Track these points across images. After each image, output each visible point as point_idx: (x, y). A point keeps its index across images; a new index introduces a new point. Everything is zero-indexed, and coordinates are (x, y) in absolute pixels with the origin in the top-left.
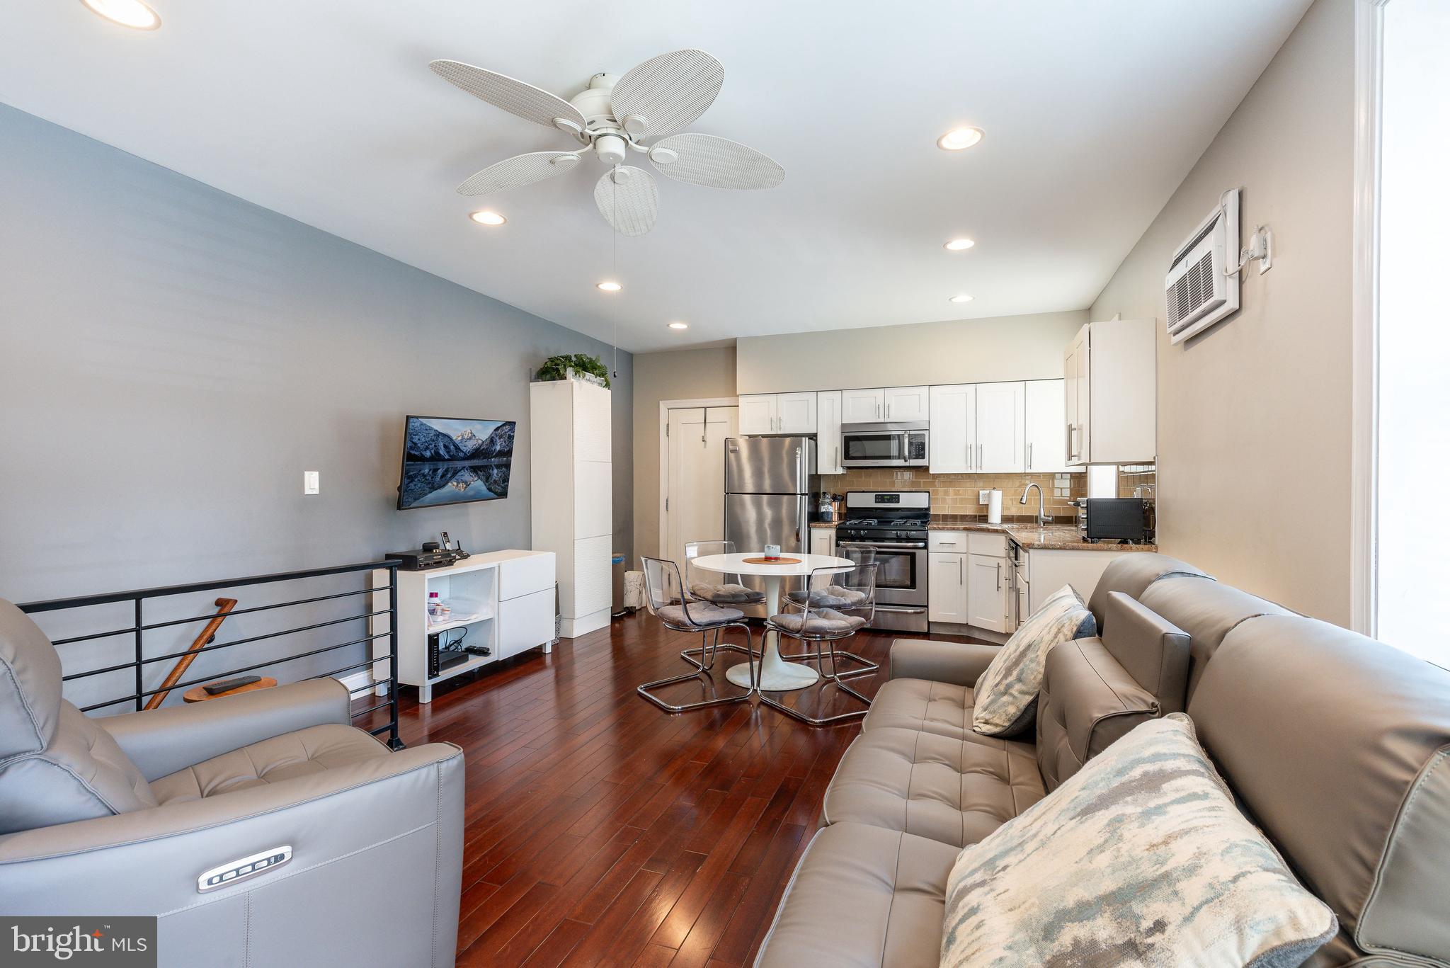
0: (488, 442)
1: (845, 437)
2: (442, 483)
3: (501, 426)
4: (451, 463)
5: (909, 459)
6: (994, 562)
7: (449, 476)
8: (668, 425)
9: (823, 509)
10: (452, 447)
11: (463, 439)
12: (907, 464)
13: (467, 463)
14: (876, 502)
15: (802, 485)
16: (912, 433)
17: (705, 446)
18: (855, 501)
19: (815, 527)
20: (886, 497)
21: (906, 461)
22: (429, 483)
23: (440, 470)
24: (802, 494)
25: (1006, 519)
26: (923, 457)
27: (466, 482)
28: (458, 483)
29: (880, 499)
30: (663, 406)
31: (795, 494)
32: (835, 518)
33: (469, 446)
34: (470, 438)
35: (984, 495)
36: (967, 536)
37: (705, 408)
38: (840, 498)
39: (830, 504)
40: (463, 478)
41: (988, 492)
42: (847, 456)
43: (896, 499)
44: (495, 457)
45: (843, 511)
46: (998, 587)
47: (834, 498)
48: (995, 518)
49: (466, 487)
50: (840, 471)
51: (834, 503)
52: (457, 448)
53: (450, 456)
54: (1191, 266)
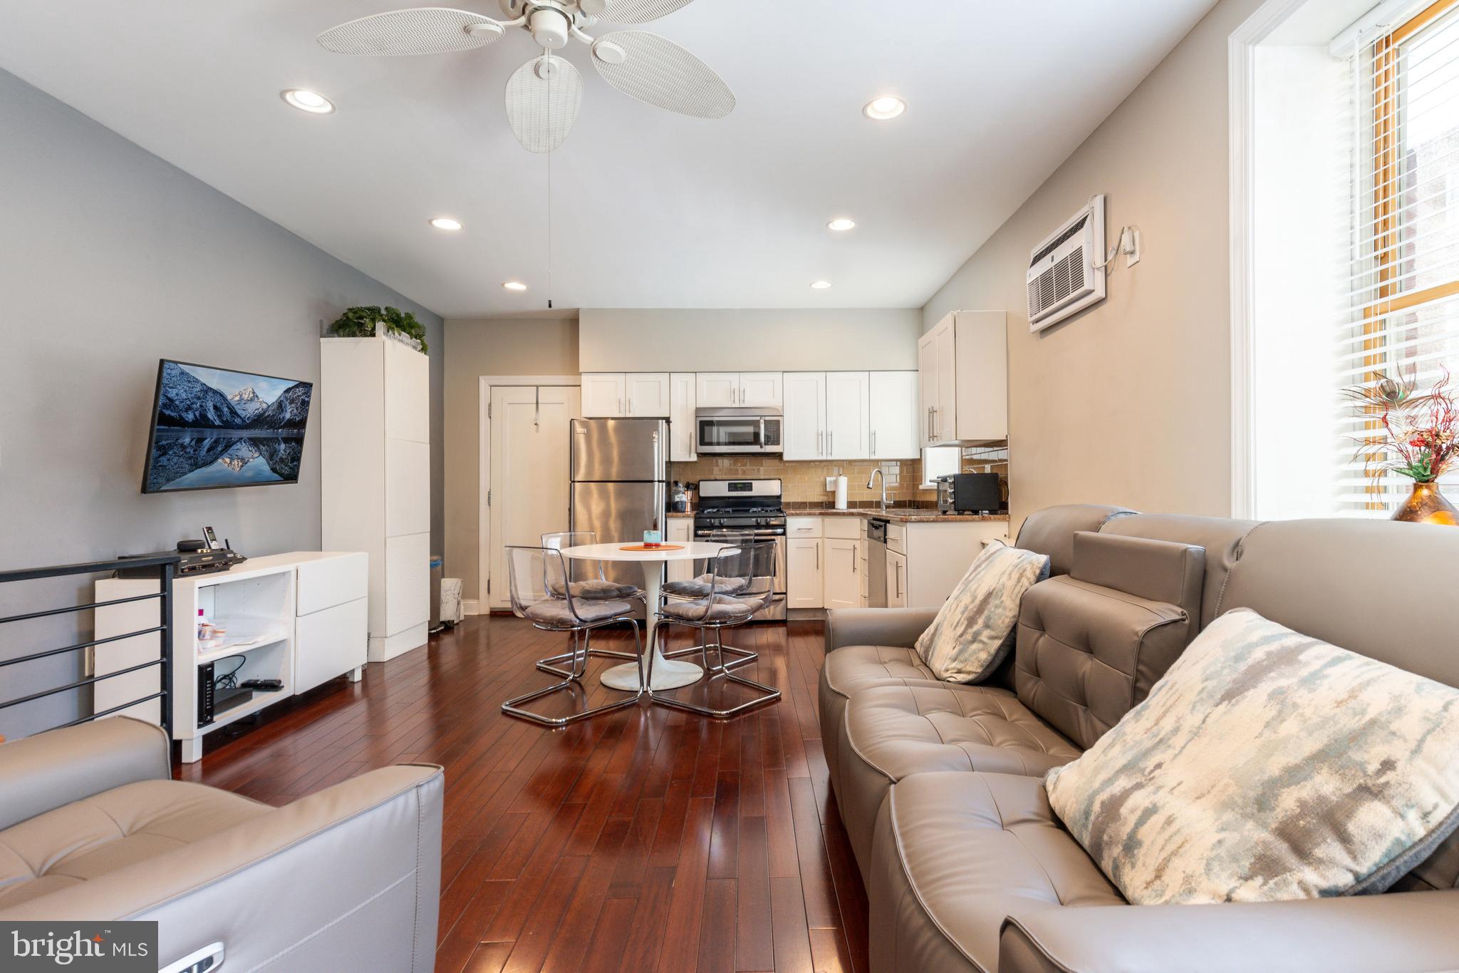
0: (275, 406)
1: (701, 422)
2: (209, 459)
3: (292, 388)
4: (223, 431)
5: (765, 444)
6: (850, 544)
7: (220, 449)
8: (490, 405)
9: (677, 498)
10: (226, 409)
11: (241, 399)
12: (762, 450)
13: (246, 434)
14: (729, 490)
15: (659, 472)
16: (767, 418)
17: (537, 431)
18: (708, 489)
19: (672, 517)
20: (738, 485)
21: (761, 447)
23: (207, 441)
24: (659, 481)
25: (851, 504)
26: (778, 444)
27: (242, 459)
28: (232, 459)
29: (732, 487)
30: (484, 383)
31: (652, 481)
32: (688, 508)
33: (251, 410)
34: (252, 400)
35: (831, 482)
36: (823, 521)
37: (537, 387)
38: (693, 487)
39: (684, 493)
40: (240, 454)
41: (834, 478)
42: (703, 442)
43: (749, 487)
44: (283, 427)
45: (696, 501)
46: (854, 569)
47: (688, 486)
48: (842, 505)
49: (242, 466)
50: (694, 458)
51: (686, 492)
52: (233, 412)
53: (222, 421)
54: (1057, 261)
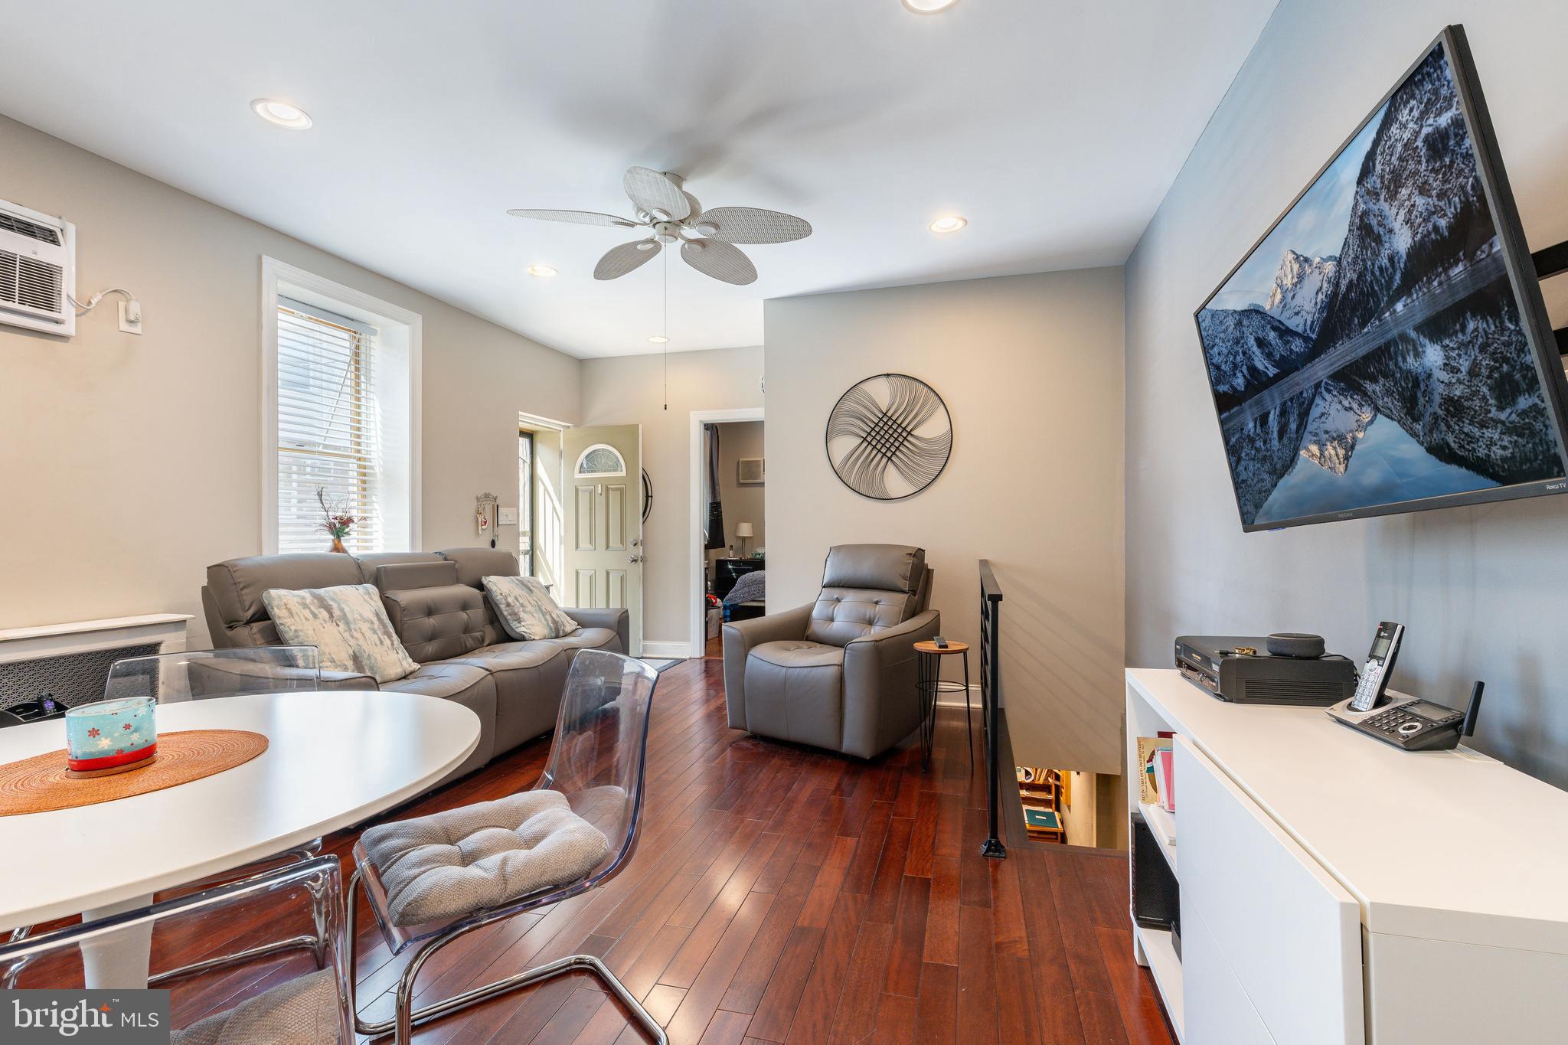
0: (1354, 243)
2: (1288, 454)
3: (1376, 143)
4: (1284, 384)
7: (1293, 426)
10: (1272, 335)
11: (1284, 292)
13: (1321, 369)
22: (1264, 459)
23: (1271, 416)
27: (1340, 438)
28: (1322, 446)
33: (1308, 303)
34: (1301, 278)
40: (1330, 425)
44: (1405, 289)
49: (1347, 458)
52: (1284, 332)
53: (1276, 364)
